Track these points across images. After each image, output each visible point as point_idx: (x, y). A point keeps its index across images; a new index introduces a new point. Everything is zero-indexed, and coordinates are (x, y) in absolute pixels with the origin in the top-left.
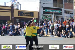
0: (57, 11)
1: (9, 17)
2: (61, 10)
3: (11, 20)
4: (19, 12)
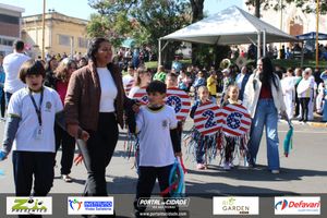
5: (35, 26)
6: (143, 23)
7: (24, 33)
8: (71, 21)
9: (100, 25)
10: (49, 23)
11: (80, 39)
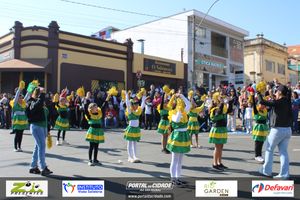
0: (218, 65)
1: (122, 72)
2: (225, 63)
3: (125, 80)
4: (145, 60)
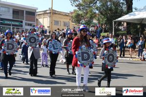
5: (42, 16)
6: (101, 13)
7: (37, 20)
8: (60, 13)
9: (79, 15)
10: (49, 15)
11: (64, 23)
